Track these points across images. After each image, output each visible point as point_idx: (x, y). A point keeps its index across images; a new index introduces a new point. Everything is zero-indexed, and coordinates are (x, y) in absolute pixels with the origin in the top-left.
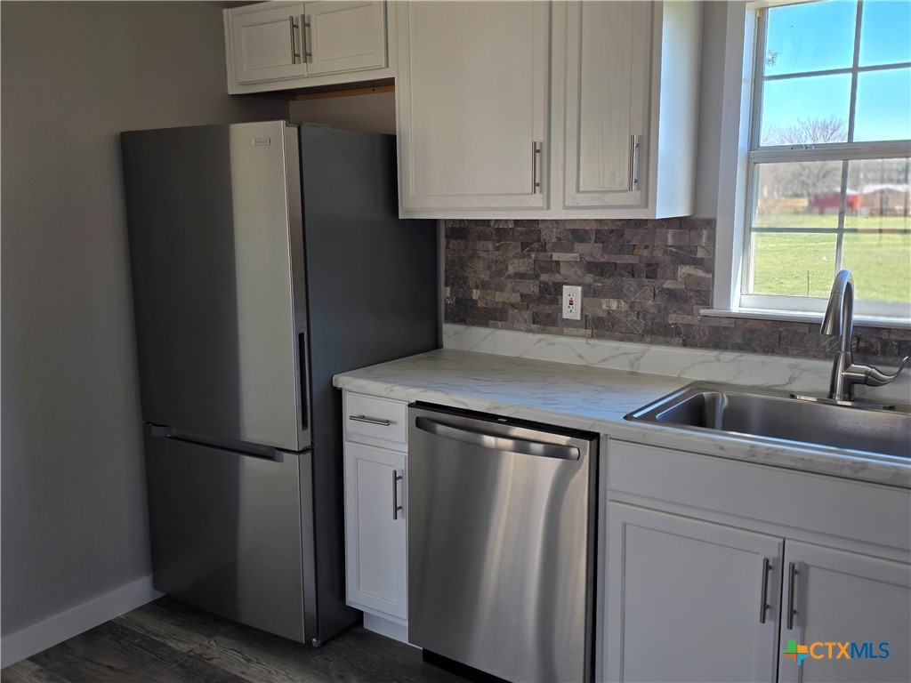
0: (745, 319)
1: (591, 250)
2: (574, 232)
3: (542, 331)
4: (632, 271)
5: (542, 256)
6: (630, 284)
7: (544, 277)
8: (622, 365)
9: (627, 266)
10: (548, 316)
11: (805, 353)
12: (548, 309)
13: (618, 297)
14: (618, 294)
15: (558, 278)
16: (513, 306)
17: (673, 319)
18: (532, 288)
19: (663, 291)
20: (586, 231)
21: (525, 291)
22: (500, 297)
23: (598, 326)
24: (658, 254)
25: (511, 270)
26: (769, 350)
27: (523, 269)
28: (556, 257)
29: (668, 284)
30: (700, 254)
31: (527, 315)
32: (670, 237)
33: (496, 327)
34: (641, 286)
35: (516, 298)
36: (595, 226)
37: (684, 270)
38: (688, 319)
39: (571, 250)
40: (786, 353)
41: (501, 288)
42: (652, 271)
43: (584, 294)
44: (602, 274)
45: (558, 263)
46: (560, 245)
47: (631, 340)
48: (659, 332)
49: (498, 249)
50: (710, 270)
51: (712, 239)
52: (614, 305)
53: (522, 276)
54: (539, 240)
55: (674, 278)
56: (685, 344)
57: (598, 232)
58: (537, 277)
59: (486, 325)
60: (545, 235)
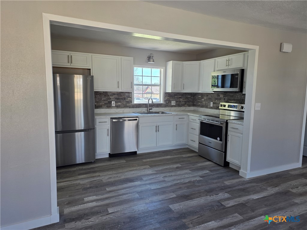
0: (136, 104)
1: (116, 96)
2: (113, 93)
3: (109, 108)
4: (122, 99)
5: (108, 97)
6: (122, 101)
7: (108, 100)
8: (122, 112)
9: (121, 98)
10: (109, 106)
11: (142, 108)
12: (109, 105)
13: (120, 103)
14: (120, 102)
15: (111, 100)
16: (103, 105)
17: (128, 105)
18: (107, 102)
19: (126, 101)
20: (115, 94)
21: (105, 103)
22: (101, 104)
23: (117, 107)
24: (125, 96)
25: (103, 99)
26: (139, 108)
27: (105, 99)
28: (110, 97)
29: (127, 100)
30: (130, 96)
31: (106, 106)
32: (127, 94)
33: (100, 109)
34: (123, 101)
35: (104, 104)
36: (116, 93)
37: (129, 99)
38: (129, 105)
39: (113, 96)
40: (140, 108)
41: (101, 102)
42: (125, 99)
43: (115, 102)
44: (118, 99)
45: (111, 98)
46: (111, 96)
47: (122, 108)
48: (126, 107)
49: (100, 96)
50: (132, 98)
51: (132, 94)
52: (120, 104)
53: (105, 100)
54: (107, 95)
55: (128, 100)
56: (129, 108)
57: (117, 94)
58: (107, 100)
59: (98, 108)
60: (108, 94)
